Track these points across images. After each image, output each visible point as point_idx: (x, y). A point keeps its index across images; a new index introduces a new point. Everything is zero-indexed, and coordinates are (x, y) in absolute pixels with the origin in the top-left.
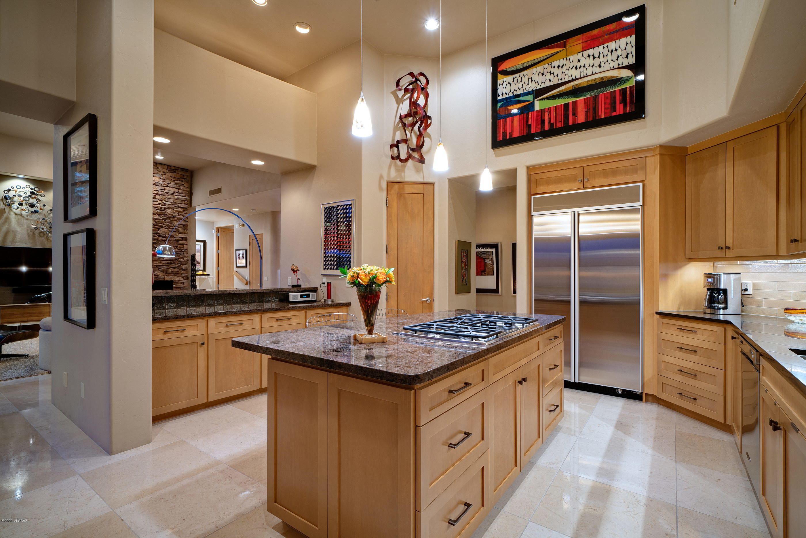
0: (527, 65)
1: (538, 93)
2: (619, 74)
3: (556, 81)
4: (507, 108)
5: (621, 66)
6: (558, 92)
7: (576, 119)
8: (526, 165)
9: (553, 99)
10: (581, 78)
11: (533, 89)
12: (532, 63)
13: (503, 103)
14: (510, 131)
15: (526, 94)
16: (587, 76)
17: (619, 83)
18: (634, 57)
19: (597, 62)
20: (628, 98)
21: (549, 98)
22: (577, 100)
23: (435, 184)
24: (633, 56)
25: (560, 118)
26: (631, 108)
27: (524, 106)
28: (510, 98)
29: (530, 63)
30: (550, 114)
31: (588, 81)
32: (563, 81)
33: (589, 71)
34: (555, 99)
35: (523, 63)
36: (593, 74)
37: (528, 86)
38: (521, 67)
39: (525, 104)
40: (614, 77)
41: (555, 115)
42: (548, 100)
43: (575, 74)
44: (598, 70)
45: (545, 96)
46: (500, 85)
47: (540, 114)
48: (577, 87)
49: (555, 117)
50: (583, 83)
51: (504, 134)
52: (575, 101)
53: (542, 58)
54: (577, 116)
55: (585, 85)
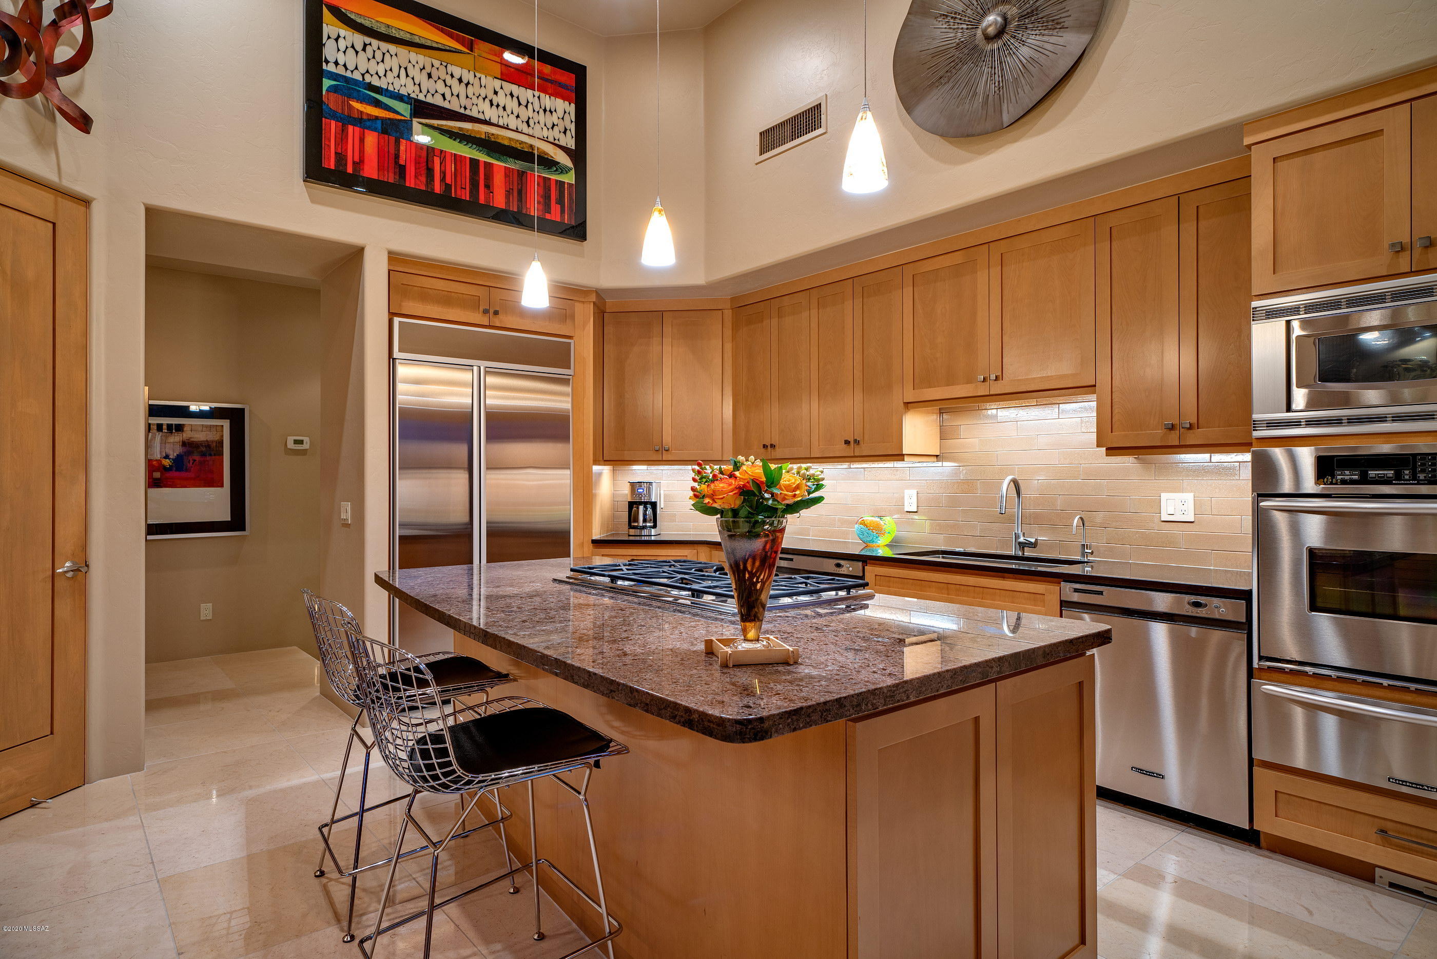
0: (394, 33)
1: (422, 109)
2: (555, 154)
3: (454, 105)
4: (348, 102)
5: (557, 142)
6: (460, 129)
7: (491, 197)
8: (388, 247)
9: (449, 137)
10: (498, 126)
11: (409, 94)
12: (407, 37)
13: (337, 84)
14: (357, 159)
15: (394, 95)
16: (507, 128)
17: (555, 169)
18: (574, 139)
19: (525, 114)
20: (566, 200)
21: (443, 131)
22: (494, 163)
23: (95, 206)
24: (572, 137)
25: (463, 183)
26: (570, 218)
27: (389, 119)
28: (355, 82)
29: (401, 35)
30: (444, 162)
31: (510, 139)
32: (468, 112)
33: (513, 123)
34: (454, 140)
35: (388, 26)
36: (517, 131)
37: (396, 81)
38: (383, 30)
39: (392, 115)
40: (547, 154)
41: (453, 170)
42: (441, 134)
43: (491, 114)
44: (524, 128)
45: (435, 122)
46: (329, 37)
47: (424, 154)
48: (493, 140)
49: (453, 174)
50: (503, 137)
51: (341, 158)
52: (490, 163)
53: (429, 43)
54: (493, 193)
55: (506, 143)
